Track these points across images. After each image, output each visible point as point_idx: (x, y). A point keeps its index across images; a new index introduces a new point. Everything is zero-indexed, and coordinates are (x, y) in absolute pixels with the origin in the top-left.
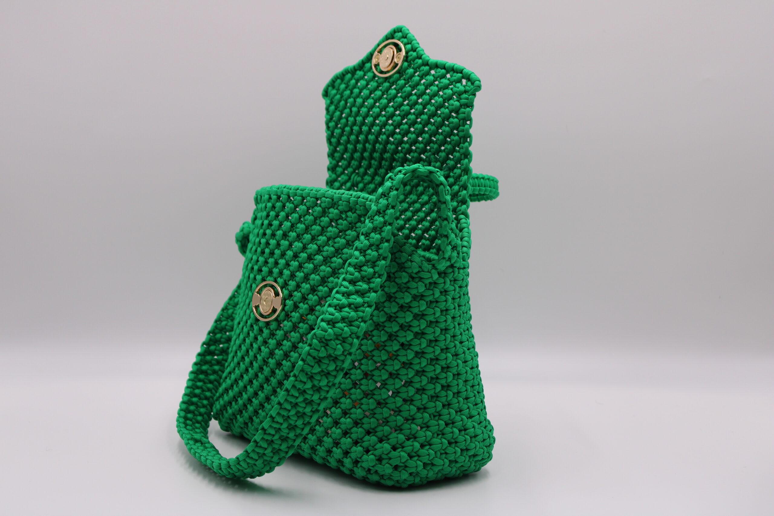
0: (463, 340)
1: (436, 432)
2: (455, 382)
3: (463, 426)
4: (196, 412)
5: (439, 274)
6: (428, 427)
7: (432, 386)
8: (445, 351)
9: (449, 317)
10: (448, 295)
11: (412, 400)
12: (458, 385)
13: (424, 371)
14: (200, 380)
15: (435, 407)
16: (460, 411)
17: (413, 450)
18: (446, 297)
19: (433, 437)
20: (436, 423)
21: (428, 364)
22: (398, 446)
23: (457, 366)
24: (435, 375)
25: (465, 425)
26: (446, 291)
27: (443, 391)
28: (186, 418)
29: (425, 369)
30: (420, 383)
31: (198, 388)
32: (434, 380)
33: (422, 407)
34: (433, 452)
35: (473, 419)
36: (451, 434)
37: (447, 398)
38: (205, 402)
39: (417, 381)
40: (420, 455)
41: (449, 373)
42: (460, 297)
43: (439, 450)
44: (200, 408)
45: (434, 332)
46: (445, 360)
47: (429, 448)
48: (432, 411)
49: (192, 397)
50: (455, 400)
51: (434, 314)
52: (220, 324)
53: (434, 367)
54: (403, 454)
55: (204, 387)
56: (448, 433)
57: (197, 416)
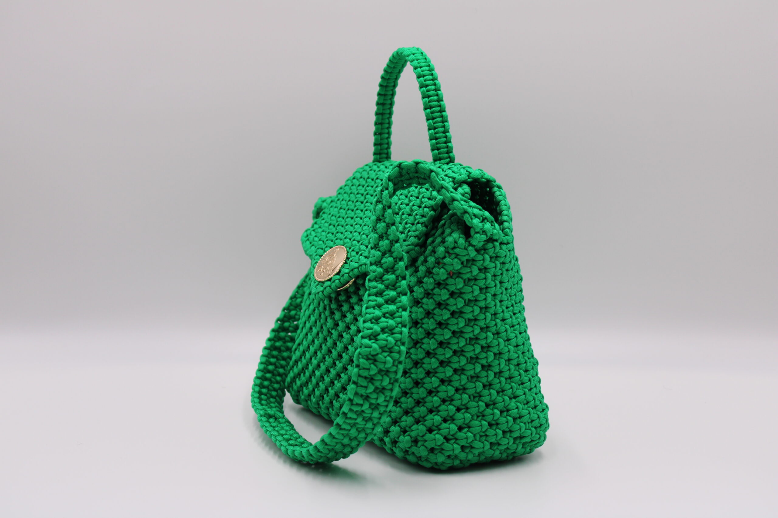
0: (506, 318)
1: (476, 414)
2: (497, 362)
3: (505, 407)
4: (270, 387)
5: (478, 251)
6: (467, 408)
7: (472, 366)
8: (485, 330)
9: (489, 295)
10: (488, 272)
11: (451, 381)
12: (499, 364)
13: (463, 351)
14: (273, 357)
15: (475, 387)
16: (502, 391)
17: (449, 433)
18: (486, 275)
19: (472, 419)
20: (476, 404)
21: (467, 344)
22: (434, 428)
23: (499, 345)
24: (475, 355)
25: (508, 406)
26: (486, 268)
27: (483, 372)
28: (260, 393)
29: (465, 349)
30: (458, 363)
31: (271, 364)
32: (473, 360)
33: (461, 387)
34: (472, 435)
35: (518, 399)
36: (492, 416)
37: (488, 379)
38: (278, 378)
39: (455, 361)
40: (457, 438)
41: (489, 353)
42: (502, 274)
43: (478, 433)
44: (274, 383)
45: (473, 311)
46: (485, 340)
47: (468, 431)
48: (471, 392)
49: (265, 373)
50: (497, 381)
51: (472, 292)
52: (296, 300)
53: (474, 347)
54: (438, 436)
55: (277, 364)
56: (488, 414)
57: (271, 391)
